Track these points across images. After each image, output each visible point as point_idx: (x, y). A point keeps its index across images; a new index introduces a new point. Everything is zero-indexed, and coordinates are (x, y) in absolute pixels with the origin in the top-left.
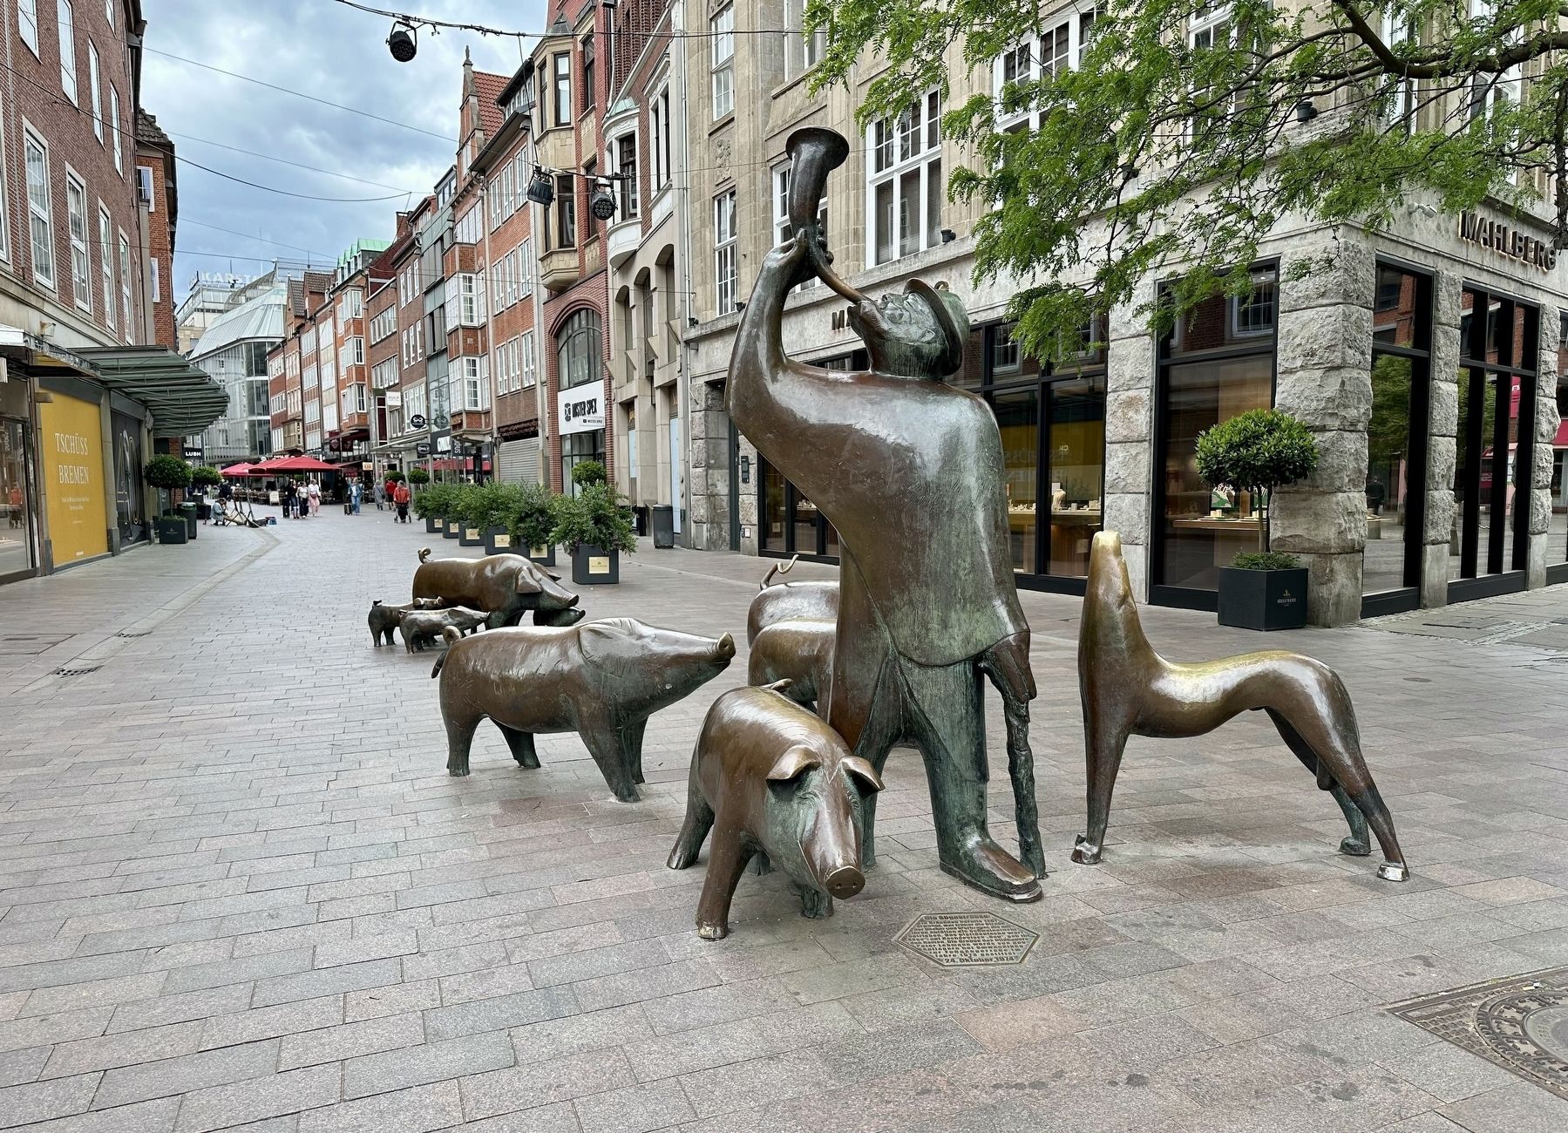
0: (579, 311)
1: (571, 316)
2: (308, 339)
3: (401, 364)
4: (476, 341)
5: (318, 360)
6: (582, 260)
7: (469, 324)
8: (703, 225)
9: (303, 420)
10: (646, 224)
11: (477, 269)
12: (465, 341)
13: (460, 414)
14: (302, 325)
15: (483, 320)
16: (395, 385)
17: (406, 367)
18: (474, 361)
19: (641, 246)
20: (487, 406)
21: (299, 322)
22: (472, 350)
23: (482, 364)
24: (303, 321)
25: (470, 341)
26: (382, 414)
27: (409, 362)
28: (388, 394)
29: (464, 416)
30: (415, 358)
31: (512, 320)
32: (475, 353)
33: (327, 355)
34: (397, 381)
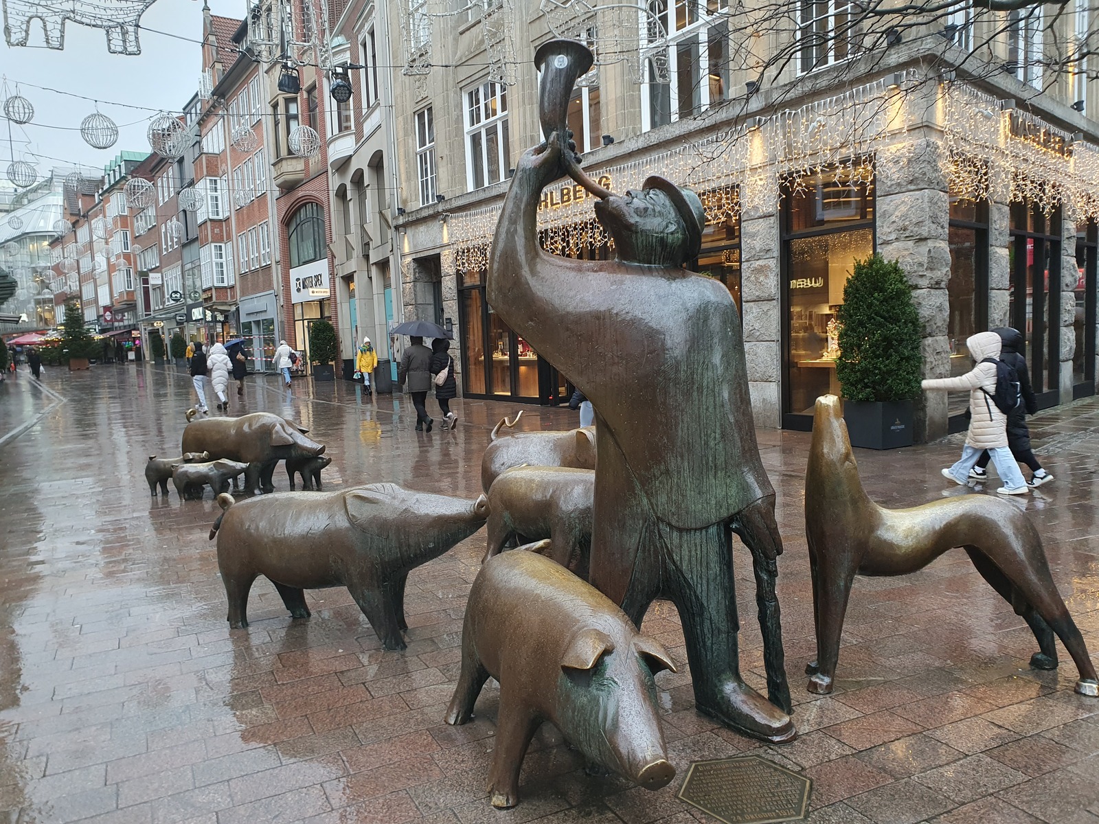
0: (305, 205)
1: (299, 209)
2: (82, 233)
3: (160, 251)
4: (221, 231)
5: (91, 249)
6: (307, 164)
7: (216, 217)
8: (406, 134)
9: (80, 297)
10: (359, 134)
11: (221, 173)
12: (212, 231)
13: (210, 289)
14: (77, 221)
15: (227, 214)
16: (156, 267)
17: (165, 253)
18: (220, 247)
19: (355, 152)
20: (232, 283)
21: (74, 219)
22: (218, 238)
23: (227, 248)
24: (78, 218)
25: (216, 231)
26: (146, 291)
27: (166, 249)
28: (151, 275)
29: (214, 290)
30: (172, 246)
31: (249, 213)
32: (221, 240)
33: (99, 245)
34: (158, 265)
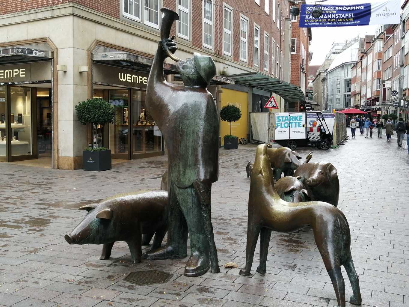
5: (367, 70)
9: (360, 94)
13: (406, 90)
14: (363, 56)
17: (394, 70)
24: (363, 54)
26: (384, 90)
28: (386, 82)
30: (397, 67)
33: (370, 68)
34: (391, 77)
